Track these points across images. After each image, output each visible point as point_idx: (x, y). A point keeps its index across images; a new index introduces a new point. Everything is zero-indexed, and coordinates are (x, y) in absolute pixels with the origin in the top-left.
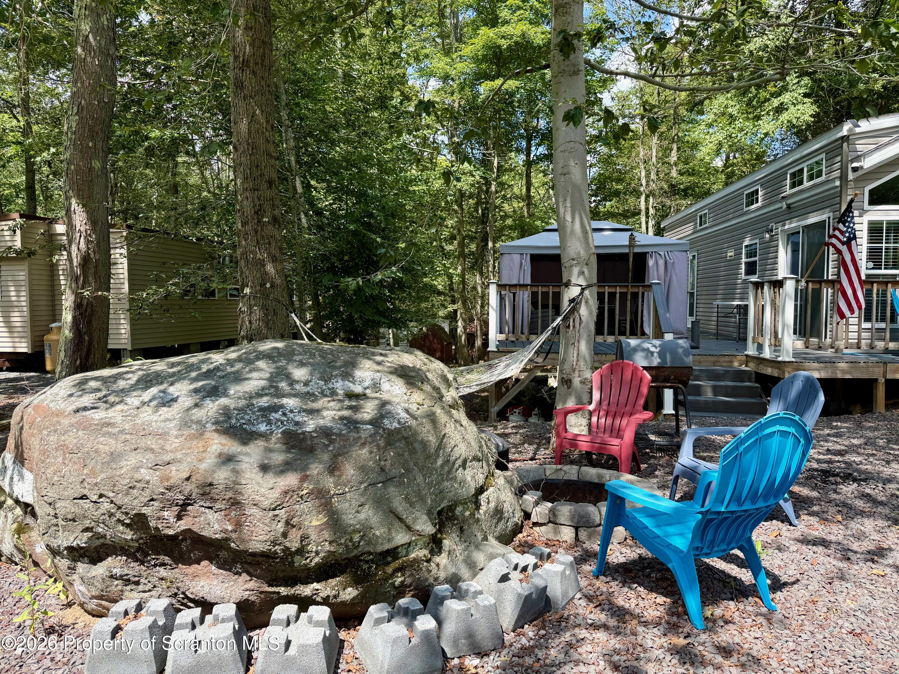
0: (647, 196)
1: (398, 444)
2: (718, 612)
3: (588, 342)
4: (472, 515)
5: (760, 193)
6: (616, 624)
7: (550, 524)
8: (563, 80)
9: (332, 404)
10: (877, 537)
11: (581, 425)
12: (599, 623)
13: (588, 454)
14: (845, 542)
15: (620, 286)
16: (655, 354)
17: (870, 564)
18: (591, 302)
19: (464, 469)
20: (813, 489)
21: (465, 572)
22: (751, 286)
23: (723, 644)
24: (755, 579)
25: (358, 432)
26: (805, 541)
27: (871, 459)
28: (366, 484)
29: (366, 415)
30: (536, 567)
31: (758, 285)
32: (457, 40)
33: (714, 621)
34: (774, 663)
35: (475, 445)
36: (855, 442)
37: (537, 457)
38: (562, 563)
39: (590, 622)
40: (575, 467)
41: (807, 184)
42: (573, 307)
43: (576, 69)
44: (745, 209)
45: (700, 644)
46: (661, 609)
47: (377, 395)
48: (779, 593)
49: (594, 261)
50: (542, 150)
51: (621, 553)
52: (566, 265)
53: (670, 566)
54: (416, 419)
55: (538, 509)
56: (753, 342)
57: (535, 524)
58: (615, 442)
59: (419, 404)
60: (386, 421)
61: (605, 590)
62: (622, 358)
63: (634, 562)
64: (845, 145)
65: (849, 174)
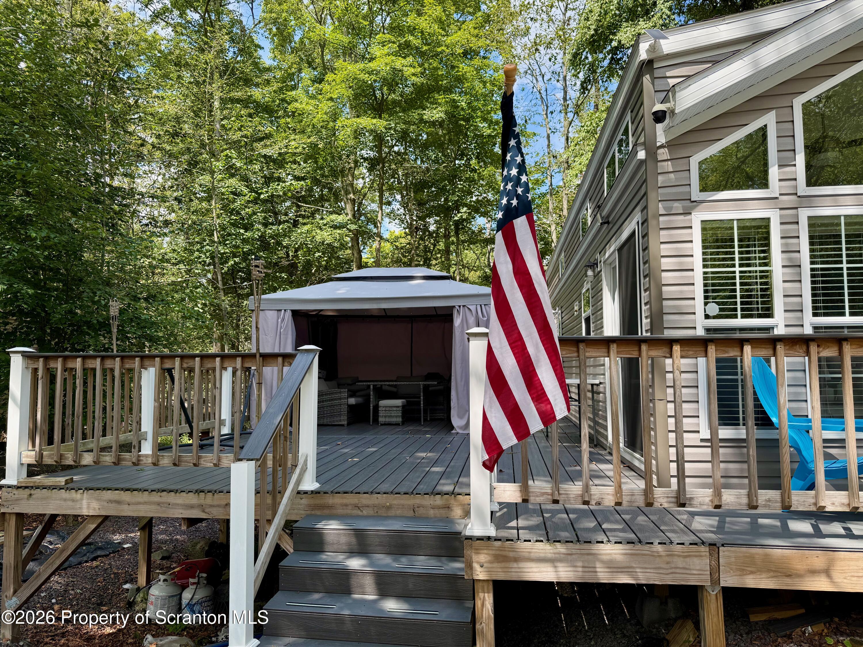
64: (646, 79)
65: (657, 134)
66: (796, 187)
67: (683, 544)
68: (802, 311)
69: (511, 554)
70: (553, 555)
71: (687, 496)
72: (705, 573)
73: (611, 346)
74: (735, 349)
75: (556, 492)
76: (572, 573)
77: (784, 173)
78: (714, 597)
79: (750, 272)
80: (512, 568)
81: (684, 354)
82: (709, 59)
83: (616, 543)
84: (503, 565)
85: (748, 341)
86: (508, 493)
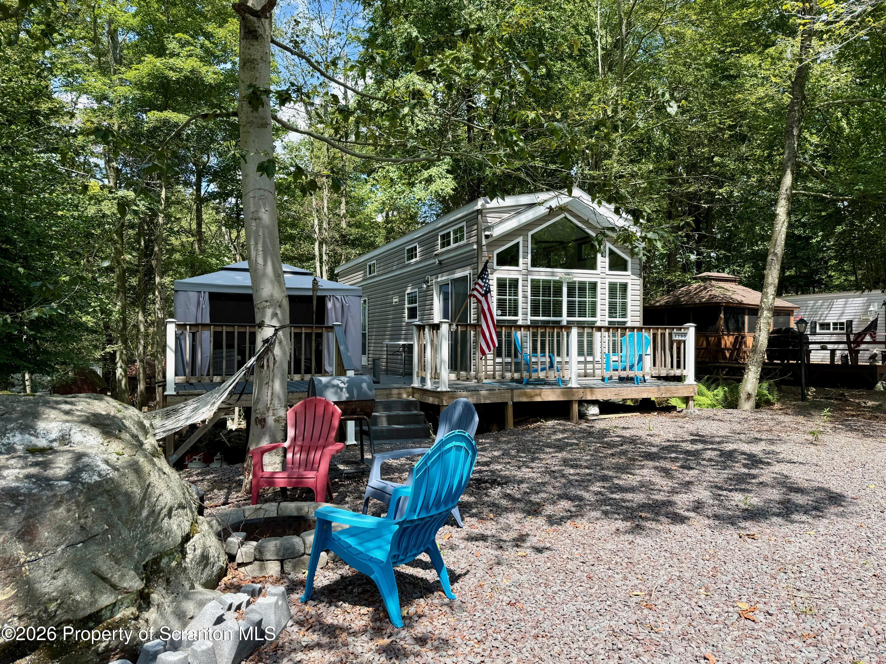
0: (321, 244)
1: (99, 499)
2: (412, 610)
3: (282, 381)
4: (179, 564)
5: (418, 250)
6: (328, 640)
7: (256, 562)
8: (251, 130)
9: (12, 462)
10: (517, 526)
11: (275, 463)
12: (312, 644)
13: (284, 490)
14: (497, 534)
15: (305, 327)
16: (344, 390)
17: (515, 548)
18: (284, 342)
19: (170, 518)
20: (471, 495)
21: (174, 624)
22: (414, 328)
23: (420, 635)
24: (439, 576)
25: (52, 490)
26: (471, 538)
27: (508, 466)
28: (63, 547)
29: (58, 470)
30: (249, 603)
31: (421, 328)
32: (116, 61)
33: (411, 618)
34: (459, 641)
35: (179, 492)
36: (496, 453)
37: (230, 501)
38: (275, 595)
39: (304, 644)
40: (275, 504)
41: (453, 245)
42: (267, 347)
43: (264, 122)
44: (407, 262)
45: (401, 639)
46: (366, 618)
47: (67, 448)
48: (456, 584)
49: (286, 303)
50: (213, 187)
51: (325, 577)
52: (258, 306)
53: (372, 577)
54: (118, 470)
55: (244, 549)
56: (418, 376)
57: (240, 565)
58: (311, 474)
59: (118, 454)
60: (84, 475)
61: (314, 613)
62: (314, 394)
63: (337, 583)
64: (480, 217)
65: (483, 240)
66: (528, 267)
67: (504, 389)
68: (527, 314)
69: (455, 396)
72: (508, 398)
77: (524, 261)
78: (511, 405)
79: (512, 298)
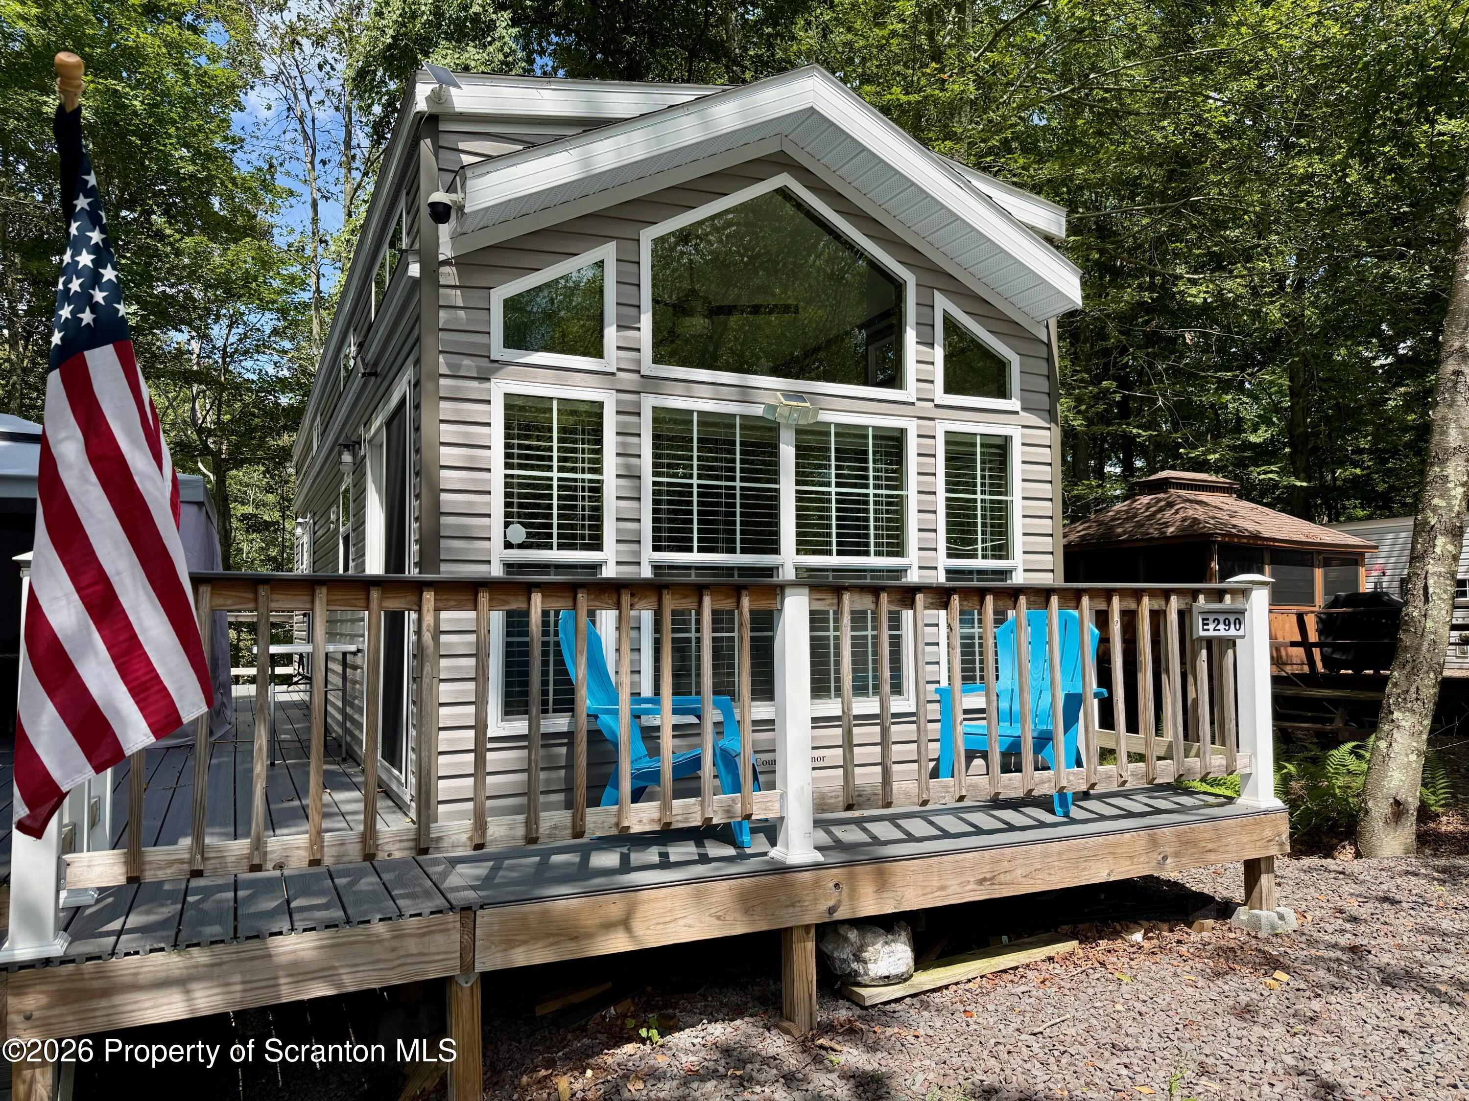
64: (426, 145)
65: (441, 241)
66: (639, 362)
67: (420, 915)
68: (639, 542)
69: (96, 984)
70: (185, 971)
71: (432, 836)
72: (453, 955)
73: (318, 591)
74: (520, 598)
75: (198, 857)
76: (219, 998)
77: (625, 338)
78: (467, 992)
79: (575, 480)
80: (96, 1009)
81: (440, 604)
82: (525, 138)
83: (305, 930)
84: (76, 1007)
85: (538, 586)
86: (98, 870)
